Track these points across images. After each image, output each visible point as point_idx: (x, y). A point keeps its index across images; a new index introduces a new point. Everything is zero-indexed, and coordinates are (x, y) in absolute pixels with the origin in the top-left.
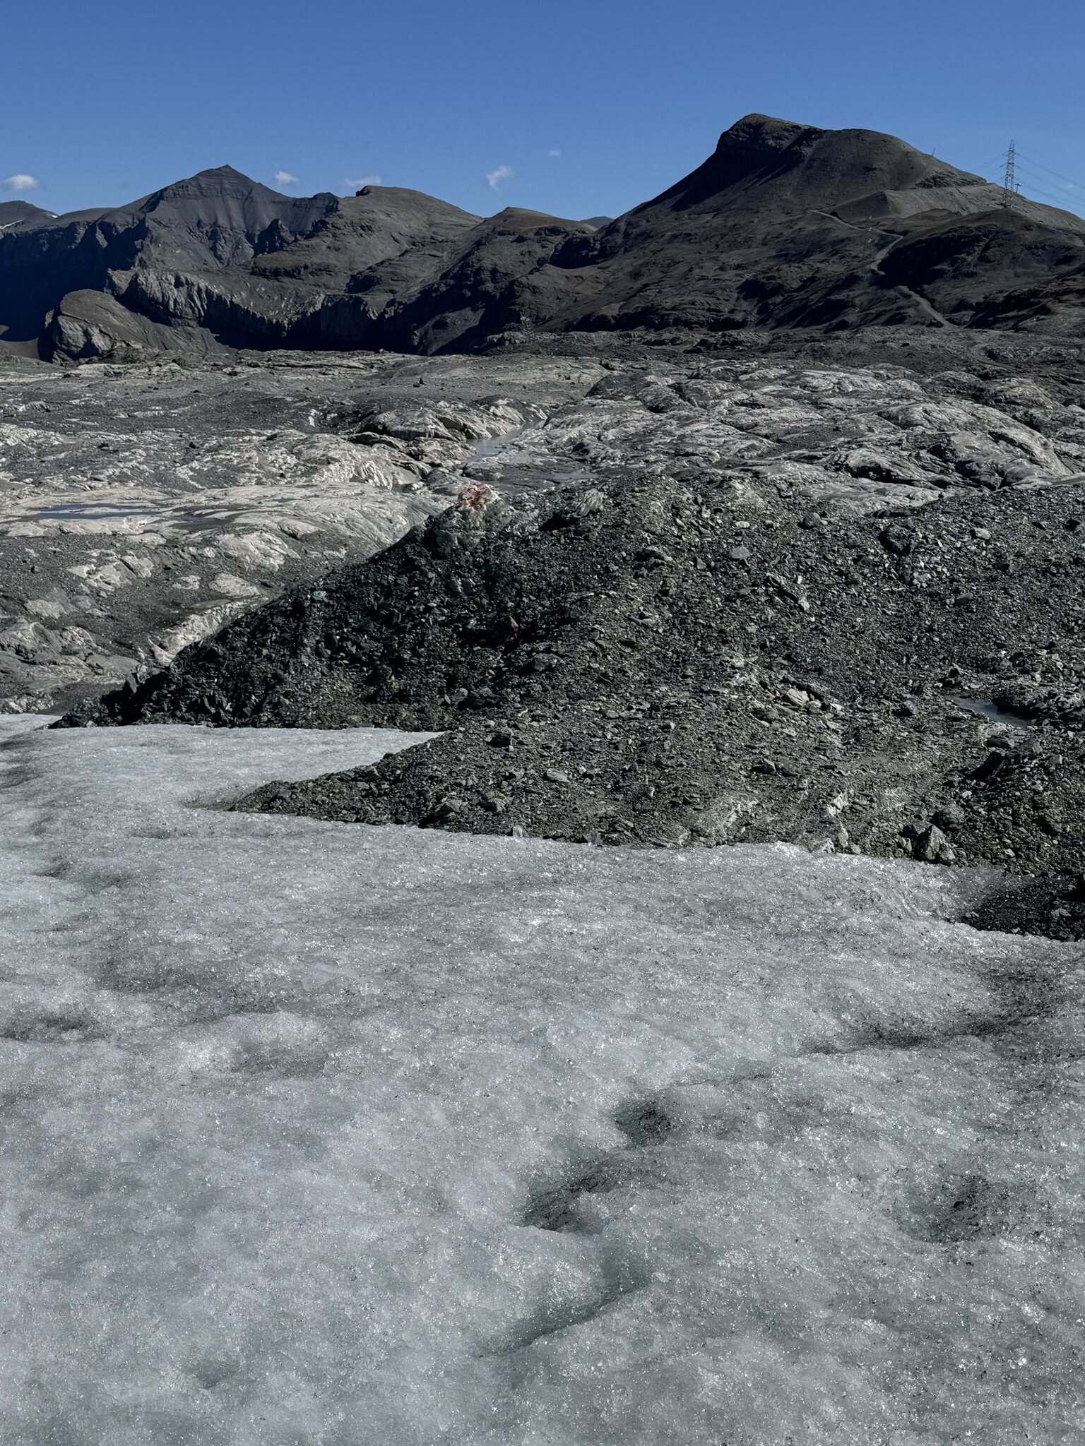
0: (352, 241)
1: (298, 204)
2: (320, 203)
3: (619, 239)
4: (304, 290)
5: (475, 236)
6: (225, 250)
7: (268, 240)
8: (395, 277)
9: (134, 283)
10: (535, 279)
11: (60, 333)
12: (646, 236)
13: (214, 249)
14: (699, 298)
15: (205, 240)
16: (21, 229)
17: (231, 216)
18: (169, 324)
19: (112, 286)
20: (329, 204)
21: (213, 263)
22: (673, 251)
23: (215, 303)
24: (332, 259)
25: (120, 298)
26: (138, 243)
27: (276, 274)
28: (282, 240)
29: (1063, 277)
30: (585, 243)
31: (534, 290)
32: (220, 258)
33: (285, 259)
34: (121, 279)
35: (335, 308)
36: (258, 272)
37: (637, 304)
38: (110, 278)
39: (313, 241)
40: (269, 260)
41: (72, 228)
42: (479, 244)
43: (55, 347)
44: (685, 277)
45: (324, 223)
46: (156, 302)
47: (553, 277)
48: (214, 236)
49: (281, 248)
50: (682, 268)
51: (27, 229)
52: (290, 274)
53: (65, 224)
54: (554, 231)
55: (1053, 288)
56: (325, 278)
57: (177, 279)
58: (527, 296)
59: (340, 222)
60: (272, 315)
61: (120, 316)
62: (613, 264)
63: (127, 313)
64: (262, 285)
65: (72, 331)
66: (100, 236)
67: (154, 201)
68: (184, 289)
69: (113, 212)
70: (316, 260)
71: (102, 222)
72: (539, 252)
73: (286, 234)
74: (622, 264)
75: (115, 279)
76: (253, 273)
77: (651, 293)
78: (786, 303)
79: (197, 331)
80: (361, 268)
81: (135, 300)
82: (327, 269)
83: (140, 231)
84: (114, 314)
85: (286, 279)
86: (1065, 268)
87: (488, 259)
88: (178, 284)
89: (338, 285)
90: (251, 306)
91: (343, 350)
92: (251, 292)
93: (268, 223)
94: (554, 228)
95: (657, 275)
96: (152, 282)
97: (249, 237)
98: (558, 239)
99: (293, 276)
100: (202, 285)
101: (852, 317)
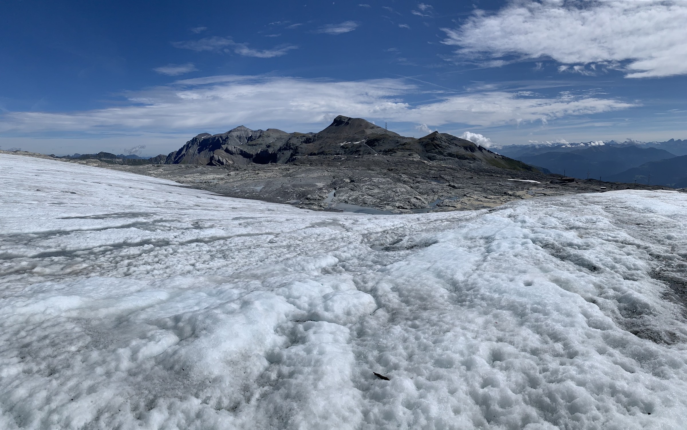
0: (266, 139)
1: (256, 132)
3: (316, 138)
4: (257, 148)
5: (289, 137)
6: (242, 141)
7: (250, 139)
8: (274, 145)
9: (227, 148)
10: (301, 146)
11: (214, 157)
12: (322, 137)
13: (240, 140)
14: (332, 149)
17: (243, 135)
18: (233, 155)
20: (262, 132)
21: (240, 144)
22: (326, 140)
23: (241, 151)
24: (262, 142)
25: (224, 150)
26: (227, 140)
27: (252, 145)
29: (398, 146)
30: (310, 139)
31: (301, 148)
33: (254, 142)
34: (224, 147)
35: (263, 152)
36: (248, 145)
37: (321, 151)
38: (222, 147)
39: (259, 139)
40: (250, 143)
42: (290, 139)
44: (329, 145)
46: (231, 151)
47: (305, 145)
49: (253, 140)
50: (329, 144)
52: (254, 145)
53: (214, 137)
54: (304, 136)
55: (396, 148)
56: (261, 146)
57: (234, 147)
58: (300, 149)
59: (263, 135)
60: (251, 153)
61: (224, 154)
62: (316, 143)
64: (250, 147)
66: (220, 139)
68: (236, 149)
69: (222, 134)
70: (259, 142)
72: (301, 140)
73: (253, 138)
74: (317, 143)
77: (323, 149)
78: (349, 150)
79: (238, 156)
80: (268, 144)
81: (227, 151)
82: (261, 144)
83: (227, 138)
86: (398, 144)
87: (291, 142)
89: (264, 147)
90: (247, 151)
92: (248, 149)
93: (250, 135)
94: (303, 136)
95: (324, 145)
96: (230, 148)
97: (246, 138)
98: (304, 138)
100: (239, 148)
101: (361, 153)
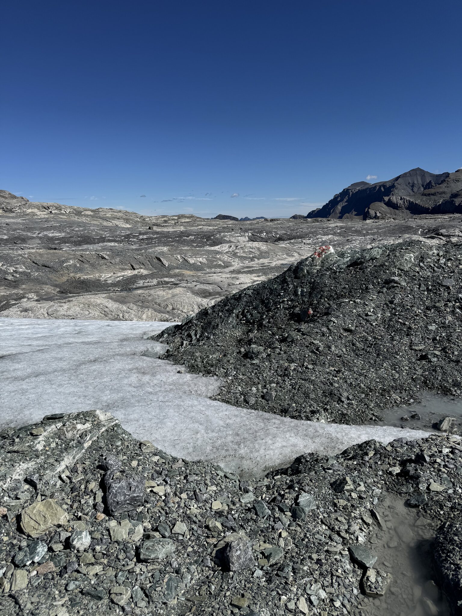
0: (452, 185)
1: (438, 176)
2: (444, 175)
4: (437, 198)
6: (415, 189)
7: (428, 186)
9: (389, 200)
11: (369, 213)
13: (412, 190)
15: (410, 187)
16: (363, 188)
17: (418, 181)
18: (397, 209)
19: (384, 201)
20: (447, 175)
21: (412, 193)
23: (411, 203)
24: (446, 190)
25: (385, 204)
26: (392, 190)
27: (429, 195)
28: (432, 186)
32: (414, 192)
33: (432, 191)
35: (445, 203)
36: (424, 195)
38: (384, 199)
39: (441, 185)
40: (427, 191)
41: (376, 187)
43: (367, 217)
45: (444, 180)
46: (395, 204)
48: (413, 186)
49: (431, 188)
51: (364, 188)
52: (433, 195)
53: (374, 186)
56: (443, 195)
57: (401, 198)
59: (449, 180)
60: (427, 206)
61: (385, 208)
63: (387, 207)
64: (425, 198)
65: (372, 212)
66: (382, 189)
67: (397, 179)
68: (403, 200)
69: (386, 182)
70: (441, 190)
71: (383, 185)
73: (433, 184)
75: (385, 199)
76: (422, 195)
79: (405, 211)
80: (454, 191)
81: (389, 204)
82: (444, 193)
83: (393, 186)
84: (383, 208)
85: (432, 196)
88: (401, 199)
89: (447, 197)
90: (421, 204)
91: (443, 214)
92: (421, 200)
93: (428, 182)
96: (394, 199)
97: (423, 186)
99: (434, 195)
100: (408, 199)
